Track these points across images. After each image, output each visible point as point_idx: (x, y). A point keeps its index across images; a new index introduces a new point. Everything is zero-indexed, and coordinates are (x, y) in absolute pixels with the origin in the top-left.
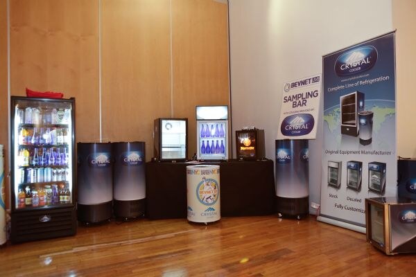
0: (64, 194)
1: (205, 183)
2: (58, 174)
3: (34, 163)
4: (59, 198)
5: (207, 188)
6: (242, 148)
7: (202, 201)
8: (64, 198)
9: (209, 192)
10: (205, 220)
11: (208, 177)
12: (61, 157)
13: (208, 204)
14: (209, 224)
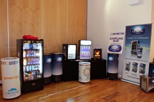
0: (39, 75)
1: (86, 69)
2: (36, 67)
3: (28, 64)
4: (37, 76)
5: (87, 71)
6: (96, 56)
7: (85, 75)
8: (39, 76)
9: (88, 72)
10: (86, 82)
11: (87, 67)
12: (38, 61)
13: (87, 76)
14: (87, 83)
